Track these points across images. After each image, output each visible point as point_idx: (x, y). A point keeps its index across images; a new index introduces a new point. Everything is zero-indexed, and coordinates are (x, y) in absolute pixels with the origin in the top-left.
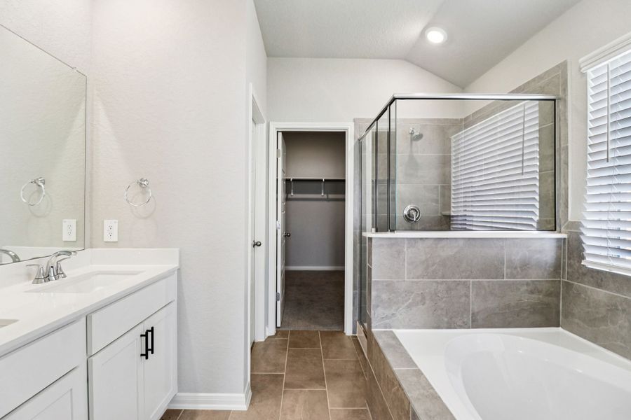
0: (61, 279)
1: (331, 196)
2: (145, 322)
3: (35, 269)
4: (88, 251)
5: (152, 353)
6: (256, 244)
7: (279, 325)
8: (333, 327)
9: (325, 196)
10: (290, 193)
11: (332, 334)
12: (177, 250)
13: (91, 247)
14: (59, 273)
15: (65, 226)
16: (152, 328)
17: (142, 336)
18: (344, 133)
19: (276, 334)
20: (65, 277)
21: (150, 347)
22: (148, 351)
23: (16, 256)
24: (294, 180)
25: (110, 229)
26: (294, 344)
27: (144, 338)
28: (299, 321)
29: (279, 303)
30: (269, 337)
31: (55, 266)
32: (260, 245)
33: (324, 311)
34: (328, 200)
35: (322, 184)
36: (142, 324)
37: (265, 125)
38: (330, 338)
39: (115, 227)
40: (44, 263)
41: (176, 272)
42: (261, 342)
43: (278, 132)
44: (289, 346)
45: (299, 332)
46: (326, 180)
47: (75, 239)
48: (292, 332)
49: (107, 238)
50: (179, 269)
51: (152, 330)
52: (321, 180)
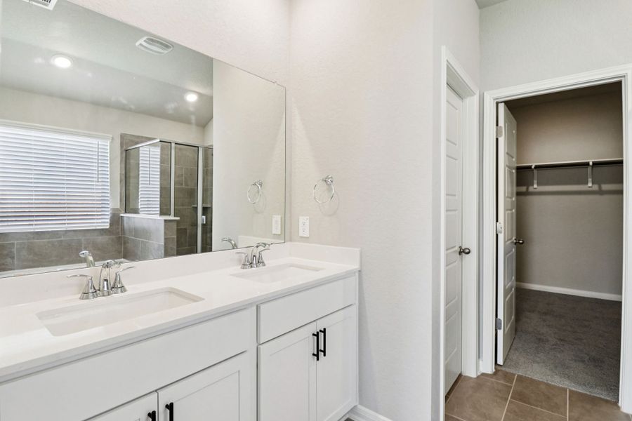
0: (261, 268)
1: (605, 187)
2: (318, 321)
3: (244, 256)
4: (288, 244)
5: (325, 355)
6: (463, 252)
7: (500, 361)
8: (596, 390)
9: (596, 187)
10: (533, 185)
11: (594, 401)
12: (357, 250)
13: (291, 241)
14: (260, 262)
15: (274, 220)
16: (325, 329)
17: (314, 335)
18: (619, 83)
19: (496, 373)
20: (264, 265)
21: (321, 347)
22: (319, 352)
23: (235, 245)
24: (537, 167)
25: (304, 225)
26: (520, 396)
27: (316, 337)
28: (535, 365)
29: (500, 333)
30: (483, 374)
31: (257, 256)
32: (469, 253)
33: (583, 361)
34: (601, 192)
35: (589, 169)
36: (315, 323)
37: (476, 98)
38: (588, 406)
39: (307, 223)
40: (249, 252)
41: (357, 274)
42: (471, 378)
43: (497, 103)
44: (512, 397)
45: (532, 381)
46: (595, 164)
47: (279, 233)
48: (520, 379)
49: (301, 234)
50: (360, 271)
51: (324, 331)
52: (587, 164)
